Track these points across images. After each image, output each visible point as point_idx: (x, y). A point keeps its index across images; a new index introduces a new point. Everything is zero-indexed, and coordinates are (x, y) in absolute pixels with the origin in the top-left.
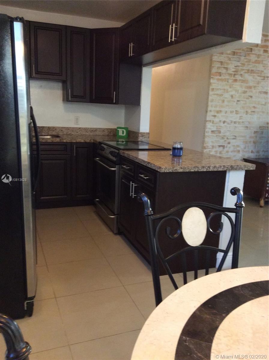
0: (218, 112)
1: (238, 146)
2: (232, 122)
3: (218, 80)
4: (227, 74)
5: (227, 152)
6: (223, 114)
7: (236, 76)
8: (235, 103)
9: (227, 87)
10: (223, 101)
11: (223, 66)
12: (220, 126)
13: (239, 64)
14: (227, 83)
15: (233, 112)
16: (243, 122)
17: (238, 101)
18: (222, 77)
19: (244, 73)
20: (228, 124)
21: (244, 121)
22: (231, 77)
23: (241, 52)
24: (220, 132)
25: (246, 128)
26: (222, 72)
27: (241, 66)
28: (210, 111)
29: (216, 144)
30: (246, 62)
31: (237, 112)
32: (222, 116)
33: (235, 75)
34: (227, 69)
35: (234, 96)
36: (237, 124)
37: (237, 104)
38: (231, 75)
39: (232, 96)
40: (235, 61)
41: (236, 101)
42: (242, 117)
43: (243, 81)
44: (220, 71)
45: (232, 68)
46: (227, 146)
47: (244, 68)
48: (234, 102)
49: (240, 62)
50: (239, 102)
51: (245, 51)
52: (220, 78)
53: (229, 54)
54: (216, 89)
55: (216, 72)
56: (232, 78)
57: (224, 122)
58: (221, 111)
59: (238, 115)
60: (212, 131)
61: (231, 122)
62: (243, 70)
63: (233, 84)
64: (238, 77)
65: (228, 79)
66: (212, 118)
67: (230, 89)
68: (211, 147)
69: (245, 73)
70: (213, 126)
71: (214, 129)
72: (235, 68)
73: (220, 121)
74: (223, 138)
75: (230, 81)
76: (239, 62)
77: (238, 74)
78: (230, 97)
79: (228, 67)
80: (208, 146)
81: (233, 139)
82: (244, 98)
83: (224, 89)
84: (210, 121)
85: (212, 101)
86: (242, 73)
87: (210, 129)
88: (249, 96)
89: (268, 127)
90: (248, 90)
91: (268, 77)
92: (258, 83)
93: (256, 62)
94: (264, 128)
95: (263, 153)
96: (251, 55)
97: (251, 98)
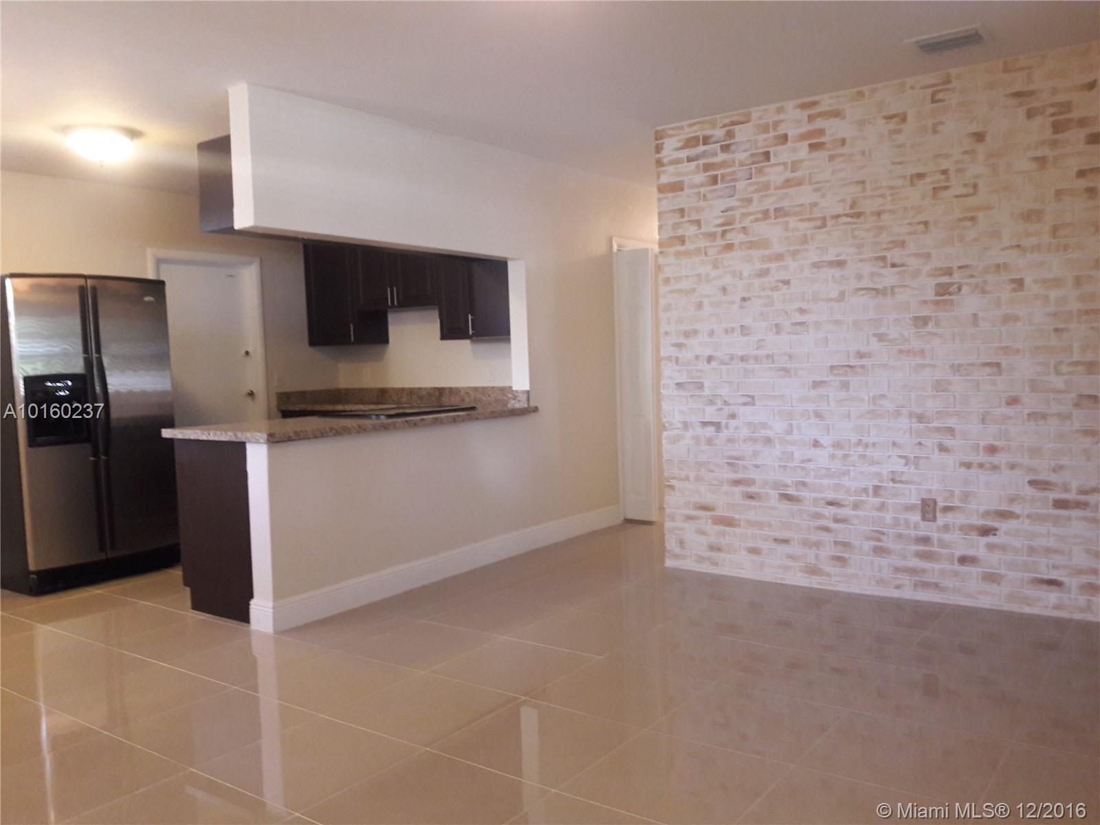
0: (687, 334)
1: (764, 426)
3: (678, 254)
4: (701, 236)
5: (730, 440)
6: (704, 338)
7: (729, 236)
8: (736, 307)
9: (706, 269)
10: (700, 306)
11: (686, 219)
12: (698, 371)
13: (733, 202)
14: (704, 258)
15: (733, 330)
16: (768, 356)
17: (744, 299)
18: (689, 246)
19: (752, 222)
20: (723, 363)
21: (770, 352)
22: (714, 240)
23: (735, 171)
24: (700, 386)
25: (782, 373)
26: (687, 234)
27: (742, 207)
28: (666, 333)
29: (695, 419)
30: (757, 191)
31: (745, 330)
32: (701, 344)
33: (724, 233)
34: (698, 223)
35: (730, 288)
36: (752, 361)
37: (741, 307)
38: (712, 236)
39: (725, 289)
40: (719, 197)
41: (738, 300)
42: (765, 343)
43: (753, 245)
44: (680, 232)
45: (712, 217)
46: (727, 424)
47: (752, 209)
48: (733, 303)
49: (737, 196)
50: (748, 303)
51: (747, 165)
52: (682, 248)
53: (702, 185)
54: (675, 278)
55: (671, 238)
57: (709, 360)
58: (695, 332)
59: (752, 339)
60: (678, 384)
61: (732, 358)
62: (749, 214)
63: (722, 259)
64: (736, 238)
65: (705, 248)
66: (673, 352)
67: (714, 273)
68: (680, 425)
69: (757, 220)
70: (679, 371)
71: (683, 378)
72: (723, 217)
73: (697, 357)
74: (711, 402)
75: (712, 251)
76: (733, 196)
77: (733, 229)
78: (719, 293)
79: (702, 218)
80: (671, 424)
81: (745, 404)
82: (763, 290)
83: (699, 276)
84: (669, 358)
85: (668, 308)
86: (746, 223)
87: (671, 378)
88: (777, 281)
89: (863, 367)
90: (773, 266)
91: (838, 216)
92: (805, 240)
93: (788, 183)
94: (848, 369)
95: (860, 449)
96: (768, 170)
97: (786, 286)
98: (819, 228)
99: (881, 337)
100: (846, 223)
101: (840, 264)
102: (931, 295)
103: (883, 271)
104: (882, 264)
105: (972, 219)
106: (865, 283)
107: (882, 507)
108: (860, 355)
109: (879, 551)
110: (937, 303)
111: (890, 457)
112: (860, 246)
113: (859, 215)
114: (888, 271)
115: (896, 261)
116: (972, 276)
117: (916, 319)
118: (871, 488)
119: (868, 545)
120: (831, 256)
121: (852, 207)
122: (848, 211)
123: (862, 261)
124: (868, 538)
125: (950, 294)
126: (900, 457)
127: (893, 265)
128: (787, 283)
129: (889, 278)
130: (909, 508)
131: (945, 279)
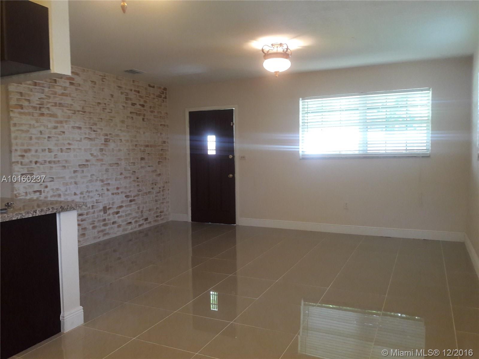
0: (26, 151)
1: (57, 189)
2: (45, 162)
3: (20, 113)
4: (30, 107)
6: (33, 153)
7: (43, 110)
8: (46, 140)
9: (33, 122)
10: (31, 138)
11: (23, 98)
12: (32, 168)
13: (43, 96)
14: (32, 117)
15: (45, 150)
16: (59, 161)
17: (49, 137)
18: (25, 110)
20: (41, 164)
21: (59, 159)
22: (36, 110)
23: (43, 83)
24: (32, 175)
25: (63, 168)
26: (23, 104)
27: (47, 99)
28: (15, 150)
29: (30, 190)
30: (52, 94)
31: (50, 151)
32: (32, 156)
33: (40, 108)
34: (29, 101)
35: (43, 132)
36: (53, 163)
37: (48, 141)
38: (35, 108)
39: (41, 132)
40: (38, 92)
41: (47, 137)
42: (56, 156)
43: (52, 115)
44: (20, 103)
45: (35, 100)
46: (44, 191)
47: (50, 101)
48: (45, 138)
50: (50, 139)
51: (48, 82)
52: (22, 111)
53: (30, 85)
54: (18, 124)
55: (16, 105)
56: (37, 112)
57: (36, 163)
58: (29, 150)
59: (53, 154)
60: (22, 174)
62: (50, 103)
63: (39, 119)
64: (45, 111)
65: (32, 112)
66: (19, 159)
67: (36, 125)
68: (23, 194)
69: (52, 106)
70: (23, 168)
71: (25, 171)
72: (39, 101)
73: (31, 162)
75: (36, 115)
76: (43, 93)
77: (43, 107)
78: (39, 133)
79: (30, 99)
80: (19, 194)
81: (51, 181)
82: (56, 134)
83: (30, 125)
84: (17, 162)
85: (16, 138)
86: (49, 106)
88: (61, 131)
89: (88, 165)
90: (59, 125)
91: (78, 111)
92: (69, 117)
93: (63, 94)
94: (84, 166)
95: (87, 194)
96: (56, 87)
97: (64, 134)
98: (73, 114)
99: (92, 155)
100: (82, 114)
101: (80, 128)
102: (103, 142)
103: (91, 132)
104: (91, 130)
105: (111, 120)
106: (87, 136)
107: (94, 212)
108: (87, 161)
109: (94, 227)
110: (105, 144)
111: (95, 195)
112: (85, 123)
113: (85, 112)
114: (93, 133)
115: (95, 130)
116: (112, 137)
117: (101, 149)
118: (91, 206)
119: (91, 226)
120: (77, 125)
121: (83, 108)
122: (81, 110)
123: (86, 128)
124: (91, 224)
125: (108, 142)
126: (98, 194)
127: (94, 131)
128: (64, 132)
129: (93, 135)
130: (100, 211)
131: (106, 137)
